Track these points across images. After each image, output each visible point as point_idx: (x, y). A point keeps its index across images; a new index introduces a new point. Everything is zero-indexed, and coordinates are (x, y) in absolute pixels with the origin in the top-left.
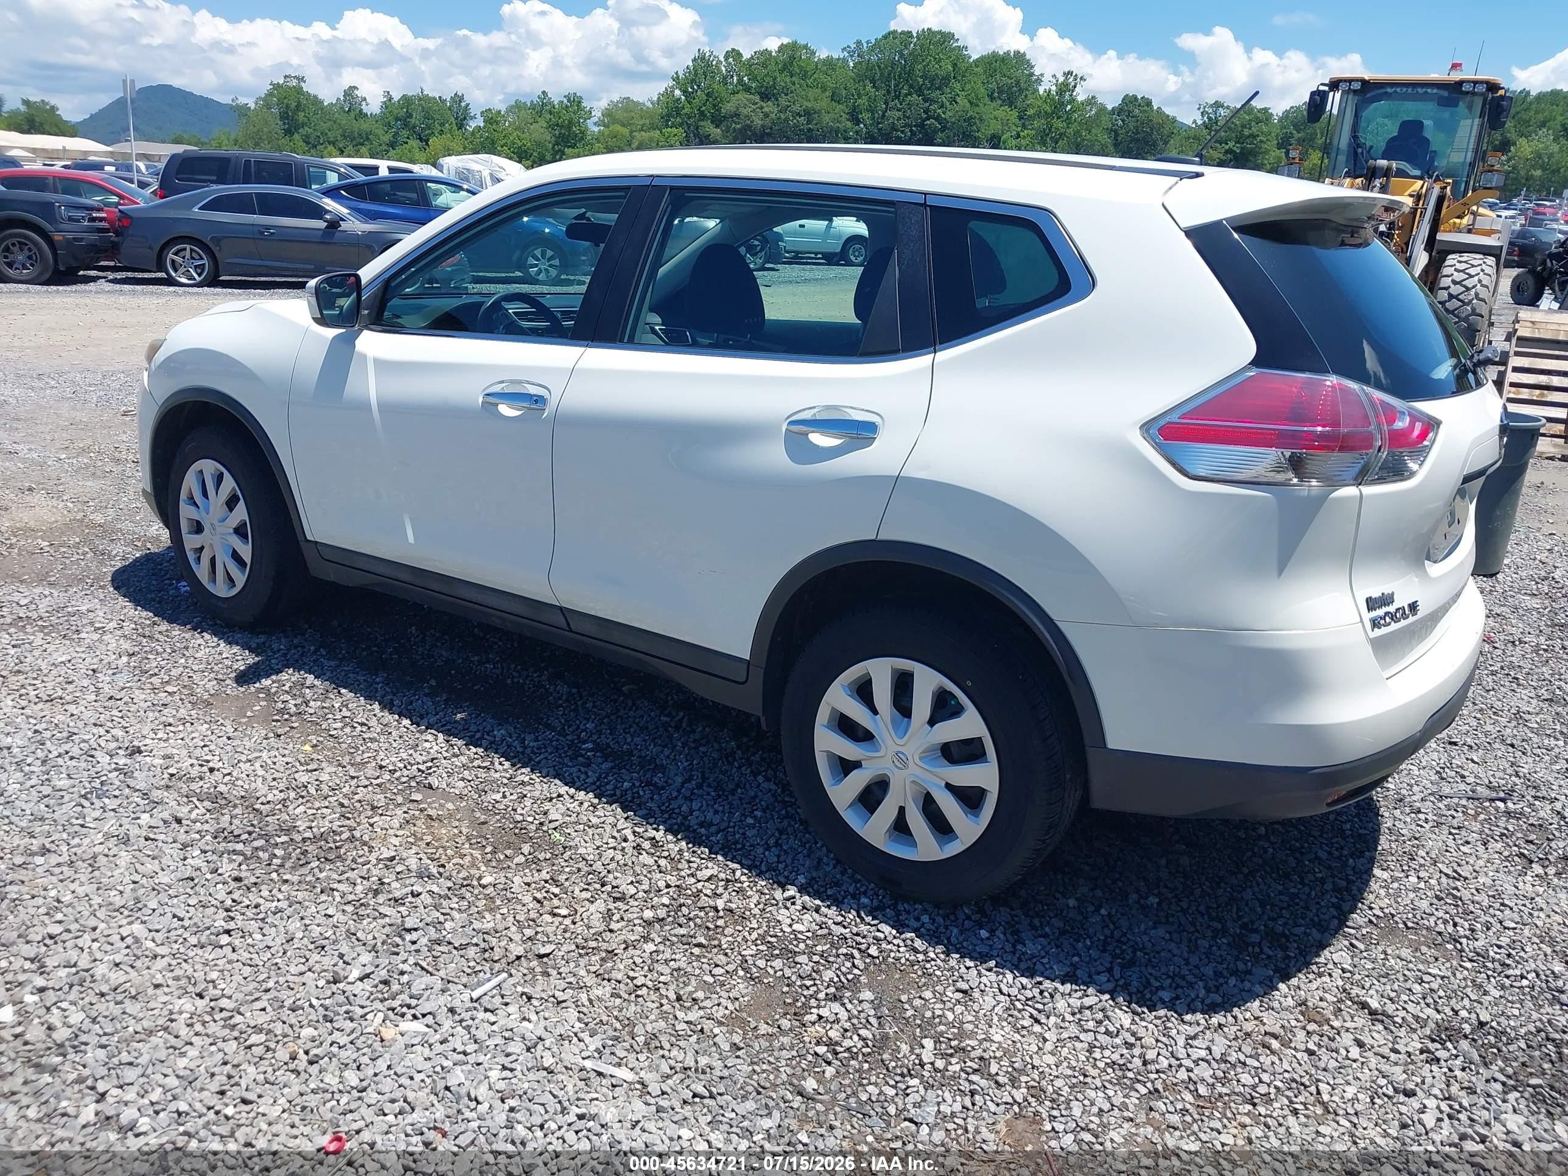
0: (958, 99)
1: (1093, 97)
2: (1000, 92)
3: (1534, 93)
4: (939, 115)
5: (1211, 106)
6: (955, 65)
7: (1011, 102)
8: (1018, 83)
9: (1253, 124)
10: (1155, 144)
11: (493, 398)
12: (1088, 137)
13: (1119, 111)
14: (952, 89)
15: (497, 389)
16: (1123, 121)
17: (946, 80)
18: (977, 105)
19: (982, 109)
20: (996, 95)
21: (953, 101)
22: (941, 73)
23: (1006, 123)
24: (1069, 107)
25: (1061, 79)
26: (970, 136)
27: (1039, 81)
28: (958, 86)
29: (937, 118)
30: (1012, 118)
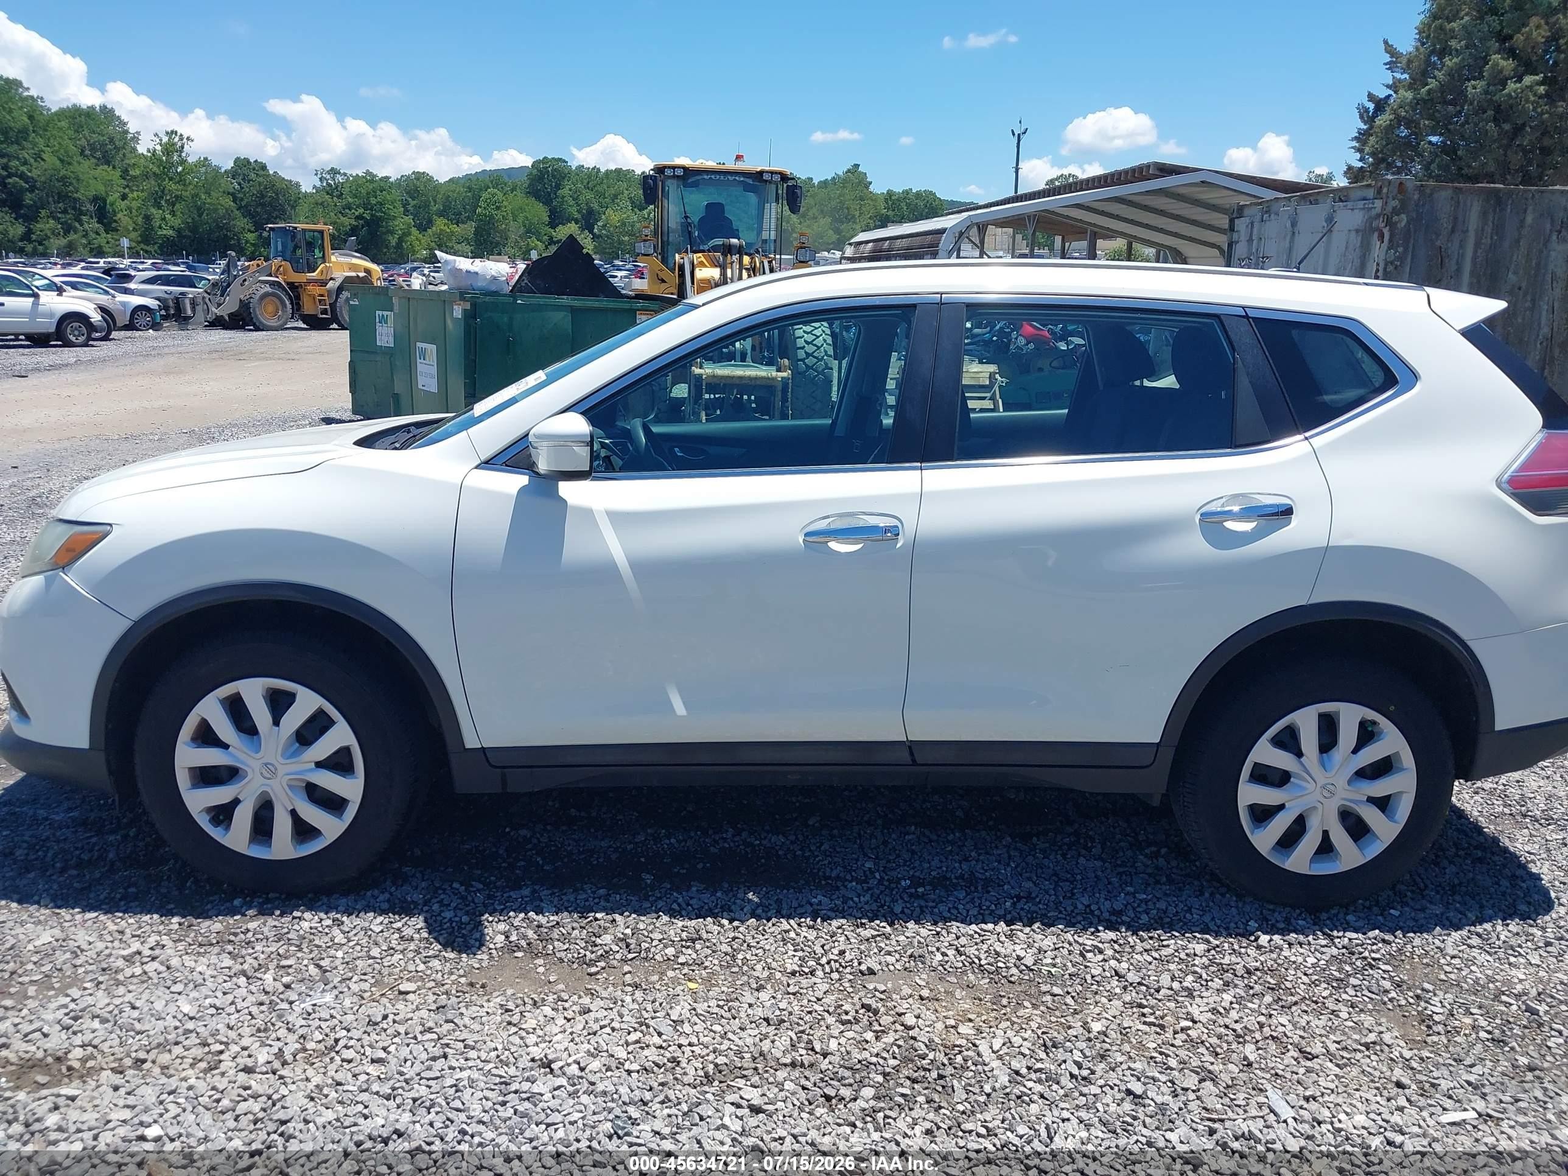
0: (44, 156)
1: (206, 159)
2: (93, 149)
3: (603, 170)
4: (23, 172)
5: (328, 172)
6: (31, 117)
7: (107, 160)
8: (112, 140)
9: (378, 193)
10: (284, 211)
11: (817, 538)
12: (209, 200)
13: (233, 173)
14: (35, 144)
15: (822, 525)
16: (239, 184)
17: (23, 134)
18: (69, 164)
19: (76, 167)
20: (87, 152)
21: (38, 157)
22: (18, 126)
23: (109, 184)
24: (180, 169)
25: (165, 139)
26: (67, 196)
27: (136, 139)
28: (41, 142)
29: (22, 176)
30: (114, 178)
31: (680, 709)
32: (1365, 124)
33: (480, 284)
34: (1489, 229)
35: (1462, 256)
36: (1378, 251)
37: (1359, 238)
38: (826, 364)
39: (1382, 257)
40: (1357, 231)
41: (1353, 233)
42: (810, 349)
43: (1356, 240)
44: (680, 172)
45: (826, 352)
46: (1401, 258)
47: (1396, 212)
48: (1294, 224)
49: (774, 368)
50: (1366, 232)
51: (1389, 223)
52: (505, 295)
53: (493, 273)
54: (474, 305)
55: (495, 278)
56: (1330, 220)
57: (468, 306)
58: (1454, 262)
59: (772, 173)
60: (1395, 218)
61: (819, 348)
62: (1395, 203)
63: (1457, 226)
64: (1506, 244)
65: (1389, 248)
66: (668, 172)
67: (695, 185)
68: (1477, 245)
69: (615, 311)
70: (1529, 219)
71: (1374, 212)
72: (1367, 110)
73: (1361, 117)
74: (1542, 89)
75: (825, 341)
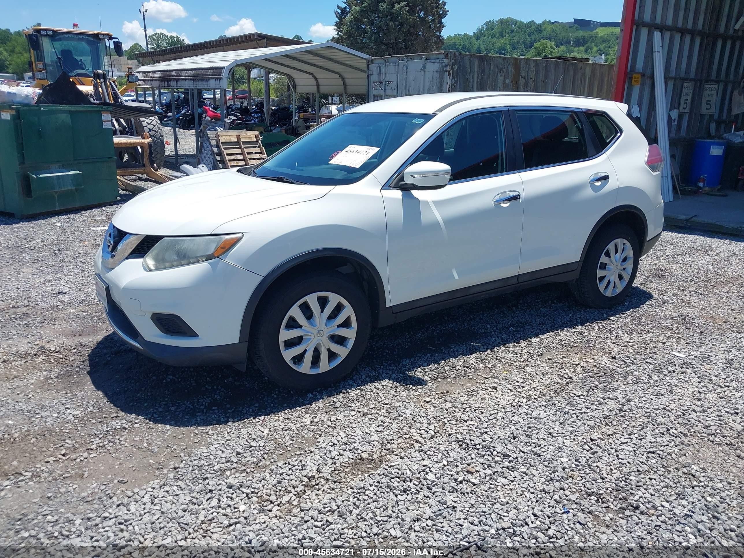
31: (456, 277)
32: (338, 18)
33: (18, 99)
34: (481, 71)
35: (473, 81)
36: (448, 80)
37: (438, 75)
38: (160, 134)
39: (450, 82)
40: (437, 71)
41: (435, 73)
42: (150, 127)
43: (437, 75)
44: (51, 33)
45: (159, 128)
46: (456, 83)
47: (454, 64)
48: (407, 68)
49: (140, 137)
50: (442, 72)
51: (451, 68)
52: (33, 106)
53: (26, 93)
54: (18, 112)
55: (27, 96)
56: (424, 67)
57: (14, 112)
58: (471, 84)
59: (104, 34)
60: (453, 67)
61: (155, 126)
62: (453, 61)
63: (472, 71)
64: (486, 77)
65: (452, 79)
66: (43, 33)
67: (60, 40)
68: (478, 77)
69: (91, 112)
70: (492, 67)
71: (444, 64)
72: (338, 13)
73: (337, 16)
74: (407, 8)
75: (157, 122)
